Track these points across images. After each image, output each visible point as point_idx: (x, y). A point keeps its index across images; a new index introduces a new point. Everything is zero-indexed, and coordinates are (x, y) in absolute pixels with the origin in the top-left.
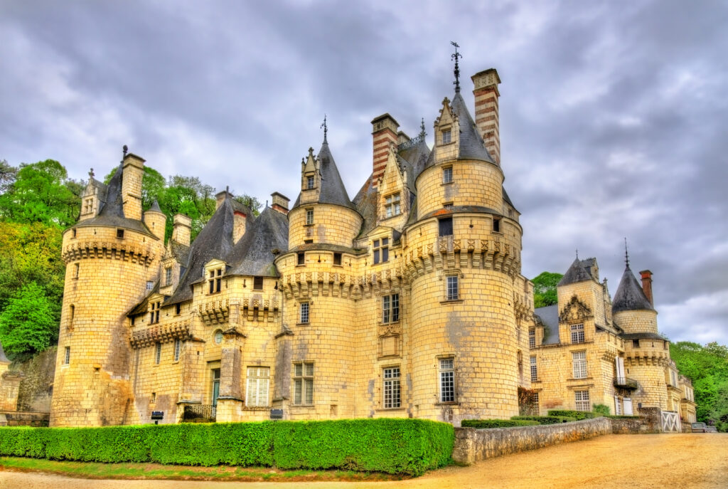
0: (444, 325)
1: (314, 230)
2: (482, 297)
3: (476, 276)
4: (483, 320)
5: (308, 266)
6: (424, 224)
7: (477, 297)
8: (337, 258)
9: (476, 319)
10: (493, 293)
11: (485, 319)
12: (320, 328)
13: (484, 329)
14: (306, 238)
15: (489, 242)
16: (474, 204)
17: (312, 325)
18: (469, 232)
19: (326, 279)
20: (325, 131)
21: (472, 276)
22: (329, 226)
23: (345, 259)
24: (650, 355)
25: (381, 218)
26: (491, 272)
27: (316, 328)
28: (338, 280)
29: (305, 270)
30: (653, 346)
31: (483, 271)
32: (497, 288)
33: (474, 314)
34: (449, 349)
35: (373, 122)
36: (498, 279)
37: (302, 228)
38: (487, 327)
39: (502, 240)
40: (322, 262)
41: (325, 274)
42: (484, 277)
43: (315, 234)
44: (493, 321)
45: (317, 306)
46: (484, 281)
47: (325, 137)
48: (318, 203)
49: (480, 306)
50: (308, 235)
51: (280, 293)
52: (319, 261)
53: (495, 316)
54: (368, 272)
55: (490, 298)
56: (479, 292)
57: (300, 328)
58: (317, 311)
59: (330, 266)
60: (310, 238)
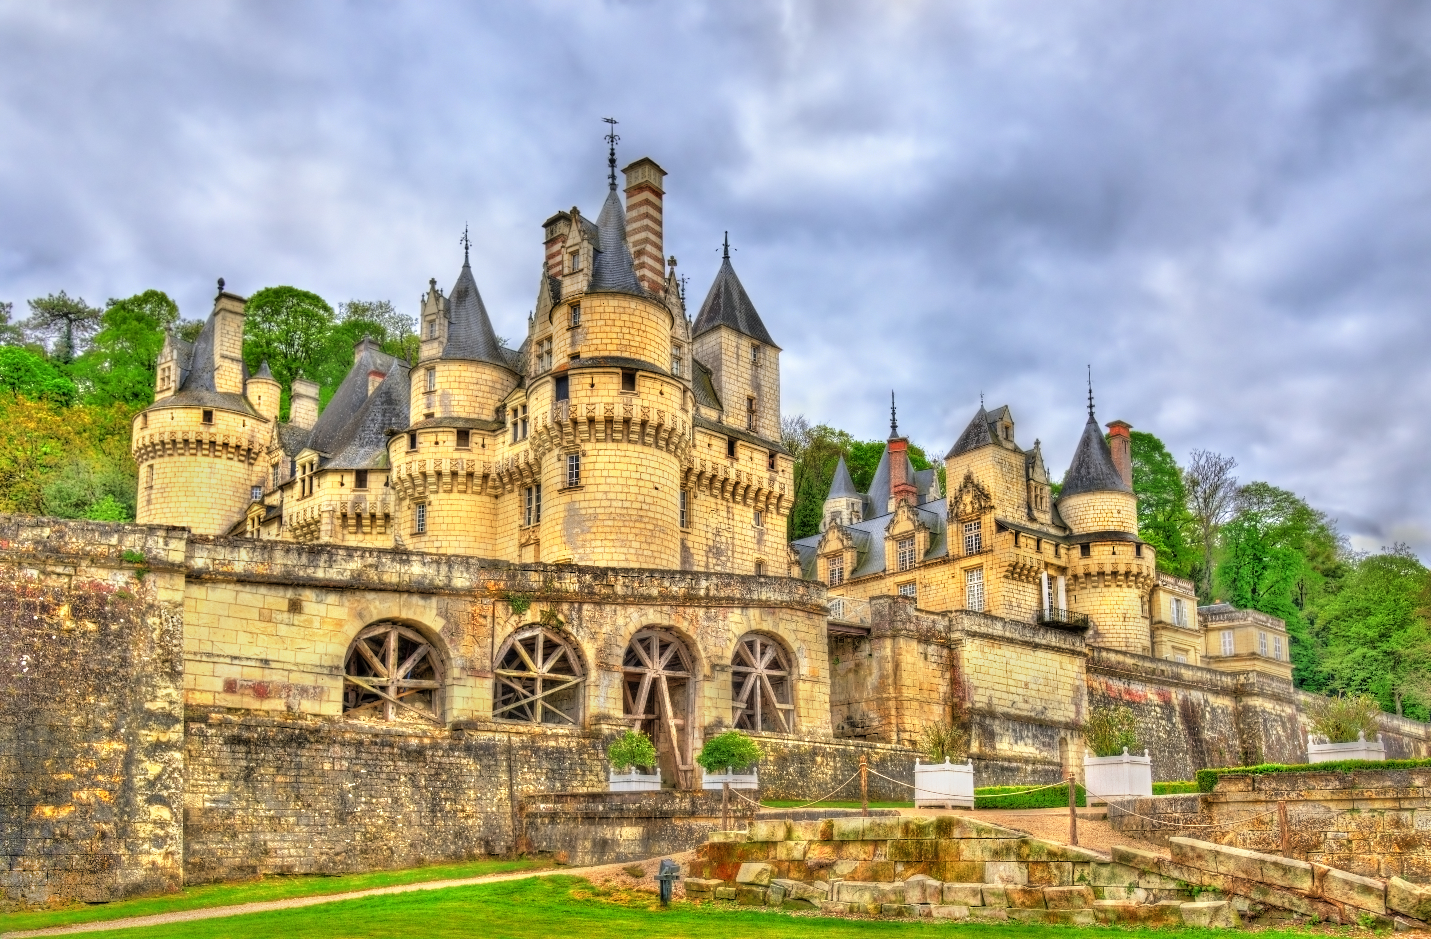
0: (561, 521)
1: (436, 398)
2: (609, 480)
3: (601, 452)
4: (608, 511)
5: (422, 451)
6: (540, 385)
7: (603, 480)
8: (463, 436)
9: (599, 510)
10: (626, 474)
11: (612, 510)
12: (439, 538)
13: (610, 523)
14: (426, 411)
15: (616, 406)
16: (606, 354)
17: (429, 533)
18: (589, 393)
19: (446, 468)
20: (467, 248)
21: (595, 453)
22: (456, 391)
23: (475, 439)
24: (1108, 569)
25: (533, 375)
26: (624, 446)
27: (434, 538)
28: (463, 469)
29: (418, 457)
30: (1114, 553)
31: (611, 445)
32: (634, 468)
33: (597, 504)
34: (564, 552)
35: (546, 226)
36: (636, 455)
37: (421, 396)
38: (614, 519)
39: (636, 401)
40: (441, 443)
41: (444, 461)
42: (613, 453)
43: (437, 404)
44: (625, 512)
45: (436, 508)
46: (613, 459)
47: (467, 257)
48: (441, 359)
49: (606, 493)
50: (429, 406)
51: (392, 492)
52: (437, 443)
53: (627, 504)
54: (506, 456)
55: (621, 481)
56: (605, 473)
57: (415, 540)
58: (436, 514)
59: (451, 449)
60: (431, 411)
